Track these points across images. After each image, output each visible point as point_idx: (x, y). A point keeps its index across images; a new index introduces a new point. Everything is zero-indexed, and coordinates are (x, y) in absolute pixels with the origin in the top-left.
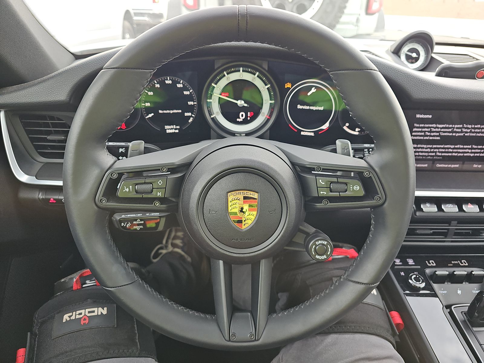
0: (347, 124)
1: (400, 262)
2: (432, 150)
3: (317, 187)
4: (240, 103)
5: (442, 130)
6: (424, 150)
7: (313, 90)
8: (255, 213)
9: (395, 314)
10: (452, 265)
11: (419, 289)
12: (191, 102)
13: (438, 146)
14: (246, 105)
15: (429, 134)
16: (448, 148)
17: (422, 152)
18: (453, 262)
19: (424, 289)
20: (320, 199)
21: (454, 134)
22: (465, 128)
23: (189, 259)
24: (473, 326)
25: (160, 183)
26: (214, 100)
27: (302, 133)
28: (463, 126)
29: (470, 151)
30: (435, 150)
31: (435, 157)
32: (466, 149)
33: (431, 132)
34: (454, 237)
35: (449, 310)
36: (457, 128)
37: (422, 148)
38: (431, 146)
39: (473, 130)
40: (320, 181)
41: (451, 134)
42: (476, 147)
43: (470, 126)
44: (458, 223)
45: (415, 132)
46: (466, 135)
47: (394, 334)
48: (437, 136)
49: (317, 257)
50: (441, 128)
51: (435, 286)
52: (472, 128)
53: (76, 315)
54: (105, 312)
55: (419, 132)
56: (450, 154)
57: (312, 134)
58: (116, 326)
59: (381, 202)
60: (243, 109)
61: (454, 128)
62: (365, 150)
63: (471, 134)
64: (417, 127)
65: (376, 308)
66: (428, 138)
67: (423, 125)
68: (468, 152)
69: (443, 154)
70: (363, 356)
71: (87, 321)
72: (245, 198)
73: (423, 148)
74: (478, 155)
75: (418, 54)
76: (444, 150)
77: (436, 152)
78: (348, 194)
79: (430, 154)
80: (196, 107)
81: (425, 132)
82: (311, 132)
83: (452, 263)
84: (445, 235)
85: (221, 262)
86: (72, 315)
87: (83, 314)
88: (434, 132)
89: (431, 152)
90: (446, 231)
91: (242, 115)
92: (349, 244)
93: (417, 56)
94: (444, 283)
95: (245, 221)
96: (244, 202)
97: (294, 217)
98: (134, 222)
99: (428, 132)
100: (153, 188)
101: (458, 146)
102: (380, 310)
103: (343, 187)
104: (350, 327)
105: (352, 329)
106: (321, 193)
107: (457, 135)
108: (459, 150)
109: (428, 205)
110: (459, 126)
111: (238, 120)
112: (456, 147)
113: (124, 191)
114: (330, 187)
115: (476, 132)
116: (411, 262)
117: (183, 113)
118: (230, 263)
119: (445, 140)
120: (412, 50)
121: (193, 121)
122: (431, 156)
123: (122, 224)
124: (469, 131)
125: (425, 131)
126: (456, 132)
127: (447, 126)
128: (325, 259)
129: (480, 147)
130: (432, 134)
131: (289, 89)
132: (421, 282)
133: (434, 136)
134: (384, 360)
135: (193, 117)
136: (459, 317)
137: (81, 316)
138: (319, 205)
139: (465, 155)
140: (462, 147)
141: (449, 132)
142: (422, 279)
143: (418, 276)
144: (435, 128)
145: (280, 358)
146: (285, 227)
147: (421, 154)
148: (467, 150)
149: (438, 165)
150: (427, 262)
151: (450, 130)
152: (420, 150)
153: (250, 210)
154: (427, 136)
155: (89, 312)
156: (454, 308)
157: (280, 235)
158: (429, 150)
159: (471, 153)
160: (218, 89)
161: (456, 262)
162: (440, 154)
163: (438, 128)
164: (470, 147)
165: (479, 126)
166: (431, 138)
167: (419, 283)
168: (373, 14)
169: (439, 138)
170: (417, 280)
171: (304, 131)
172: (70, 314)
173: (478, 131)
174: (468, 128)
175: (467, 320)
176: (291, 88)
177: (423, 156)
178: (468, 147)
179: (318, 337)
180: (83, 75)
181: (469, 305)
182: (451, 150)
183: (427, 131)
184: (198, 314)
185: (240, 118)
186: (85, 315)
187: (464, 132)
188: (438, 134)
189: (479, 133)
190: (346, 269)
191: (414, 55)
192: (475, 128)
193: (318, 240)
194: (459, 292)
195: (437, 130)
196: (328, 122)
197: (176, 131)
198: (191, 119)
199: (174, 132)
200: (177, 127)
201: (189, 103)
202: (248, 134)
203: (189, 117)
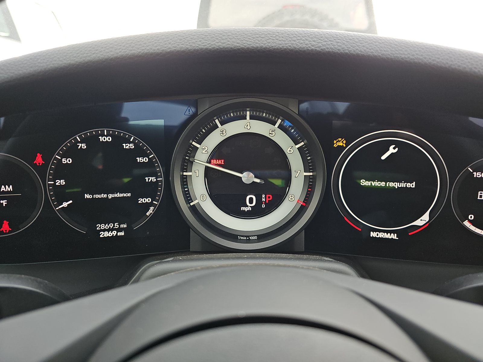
0: (471, 217)
4: (247, 177)
7: (392, 150)
12: (151, 178)
14: (258, 181)
26: (197, 171)
27: (373, 234)
57: (394, 236)
60: (252, 188)
80: (160, 186)
82: (391, 232)
91: (251, 201)
111: (243, 208)
117: (135, 198)
121: (155, 213)
131: (341, 148)
135: (155, 205)
160: (204, 152)
176: (346, 146)
185: (246, 206)
196: (428, 213)
197: (120, 234)
198: (152, 208)
199: (115, 234)
200: (122, 226)
201: (147, 178)
202: (263, 236)
203: (147, 206)
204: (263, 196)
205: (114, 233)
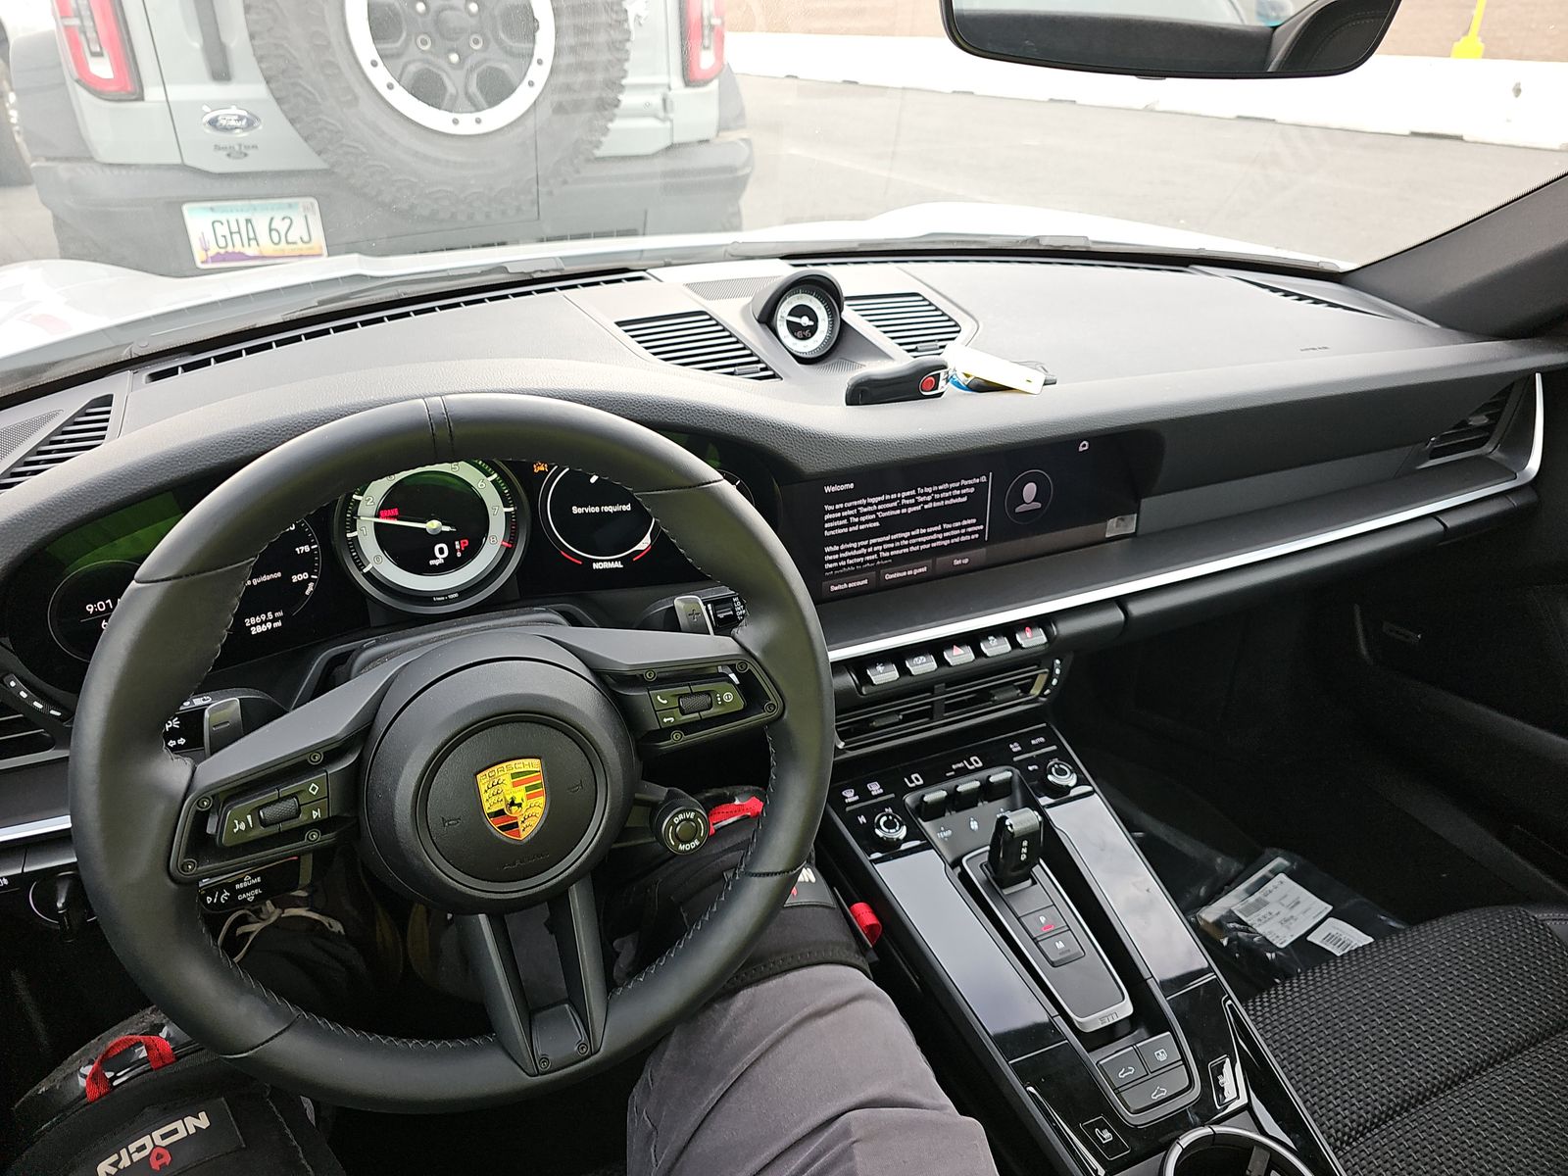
1: (855, 795)
2: (870, 550)
3: (655, 711)
4: (433, 525)
5: (880, 507)
6: (855, 553)
8: (541, 800)
9: (861, 908)
10: (953, 773)
11: (899, 842)
12: (302, 548)
13: (880, 540)
14: (447, 529)
15: (857, 520)
16: (899, 540)
17: (851, 557)
18: (954, 767)
19: (906, 839)
20: (666, 732)
21: (904, 511)
22: (922, 495)
23: (338, 927)
24: (1002, 887)
25: (314, 789)
26: (364, 530)
27: (596, 566)
28: (917, 491)
29: (940, 536)
30: (876, 549)
31: (878, 563)
32: (932, 533)
33: (858, 515)
34: (947, 714)
35: (958, 870)
36: (907, 498)
37: (850, 550)
38: (866, 543)
39: (937, 496)
40: (659, 697)
41: (898, 512)
42: (949, 526)
43: (929, 490)
44: (947, 687)
45: (830, 521)
46: (926, 507)
47: (862, 949)
48: (873, 521)
49: (682, 847)
50: (877, 504)
51: (927, 826)
52: (934, 492)
53: (130, 1155)
54: (203, 1121)
55: (836, 519)
56: (906, 550)
57: (618, 565)
58: (244, 1146)
59: (776, 713)
60: (441, 537)
61: (901, 499)
62: (734, 600)
63: (936, 504)
64: (831, 512)
65: (821, 909)
66: (856, 528)
67: (841, 506)
68: (938, 539)
69: (892, 553)
70: (806, 1011)
71: (167, 1159)
72: (513, 776)
73: (852, 549)
74: (957, 540)
75: (813, 317)
76: (892, 545)
77: (878, 552)
78: (714, 711)
79: (868, 558)
80: (318, 555)
81: (847, 517)
82: (614, 560)
83: (953, 770)
84: (929, 714)
85: (482, 917)
86: (120, 1159)
87: (150, 1146)
88: (865, 514)
89: (868, 554)
90: (929, 706)
91: (441, 551)
92: (747, 784)
93: (812, 323)
94: (944, 816)
95: (523, 822)
96: (515, 785)
97: (621, 785)
98: (237, 887)
99: (855, 516)
100: (299, 806)
101: (917, 532)
102: (827, 911)
103: (705, 700)
104: (774, 963)
105: (780, 966)
106: (665, 720)
107: (910, 510)
108: (920, 540)
109: (880, 668)
110: (908, 493)
111: (432, 562)
112: (913, 533)
113: (235, 830)
114: (680, 707)
115: (944, 499)
116: (875, 788)
117: (287, 577)
118: (499, 912)
119: (888, 526)
120: (799, 311)
121: (315, 590)
122: (870, 561)
123: (209, 900)
124: (929, 498)
125: (849, 516)
126: (907, 506)
127: (888, 497)
128: (697, 847)
129: (957, 524)
130: (863, 519)
131: (545, 473)
132: (897, 828)
133: (867, 522)
134: (848, 1006)
135: (314, 580)
136: (976, 876)
137: (145, 1153)
138: (665, 745)
139: (934, 545)
140: (923, 531)
141: (894, 509)
142: (898, 820)
143: (890, 817)
144: (865, 506)
145: (647, 1080)
146: (607, 811)
147: (850, 562)
148: (935, 536)
149: (888, 577)
150: (906, 780)
151: (895, 504)
152: (847, 554)
153: (529, 797)
154: (854, 524)
155: (164, 1137)
156: (967, 860)
157: (601, 828)
158: (864, 551)
159: (944, 539)
160: (369, 504)
161: (960, 765)
162: (887, 554)
163: (871, 505)
164: (939, 528)
165: (946, 486)
166: (862, 527)
167: (894, 830)
168: (705, 83)
169: (877, 524)
170: (890, 825)
171: (599, 561)
172: (115, 1157)
173: (947, 495)
174: (927, 494)
175: (991, 879)
176: (548, 473)
177: (854, 565)
178: (935, 529)
179: (717, 1006)
180: (10, 555)
181: (988, 848)
182: (906, 542)
183: (852, 516)
184: (454, 1044)
185: (436, 558)
186: (155, 1146)
187: (921, 502)
188: (873, 516)
189: (948, 498)
190: (745, 845)
191: (805, 321)
192: (939, 492)
193: (676, 815)
194: (974, 825)
195: (870, 509)
196: (648, 534)
197: (276, 625)
198: (311, 585)
199: (270, 627)
200: (277, 614)
201: (297, 549)
202: (465, 591)
203: (304, 584)
204: (457, 543)
205: (269, 625)
